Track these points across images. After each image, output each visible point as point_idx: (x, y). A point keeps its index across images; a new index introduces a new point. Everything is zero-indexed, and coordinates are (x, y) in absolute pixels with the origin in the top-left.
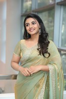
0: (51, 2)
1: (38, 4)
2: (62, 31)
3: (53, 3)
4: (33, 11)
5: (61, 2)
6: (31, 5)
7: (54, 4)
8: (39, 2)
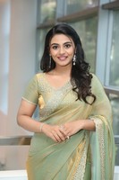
0: (90, 3)
1: (68, 6)
2: (112, 57)
3: (94, 6)
4: (58, 20)
5: (110, 3)
6: (55, 8)
7: (98, 7)
8: (69, 3)
